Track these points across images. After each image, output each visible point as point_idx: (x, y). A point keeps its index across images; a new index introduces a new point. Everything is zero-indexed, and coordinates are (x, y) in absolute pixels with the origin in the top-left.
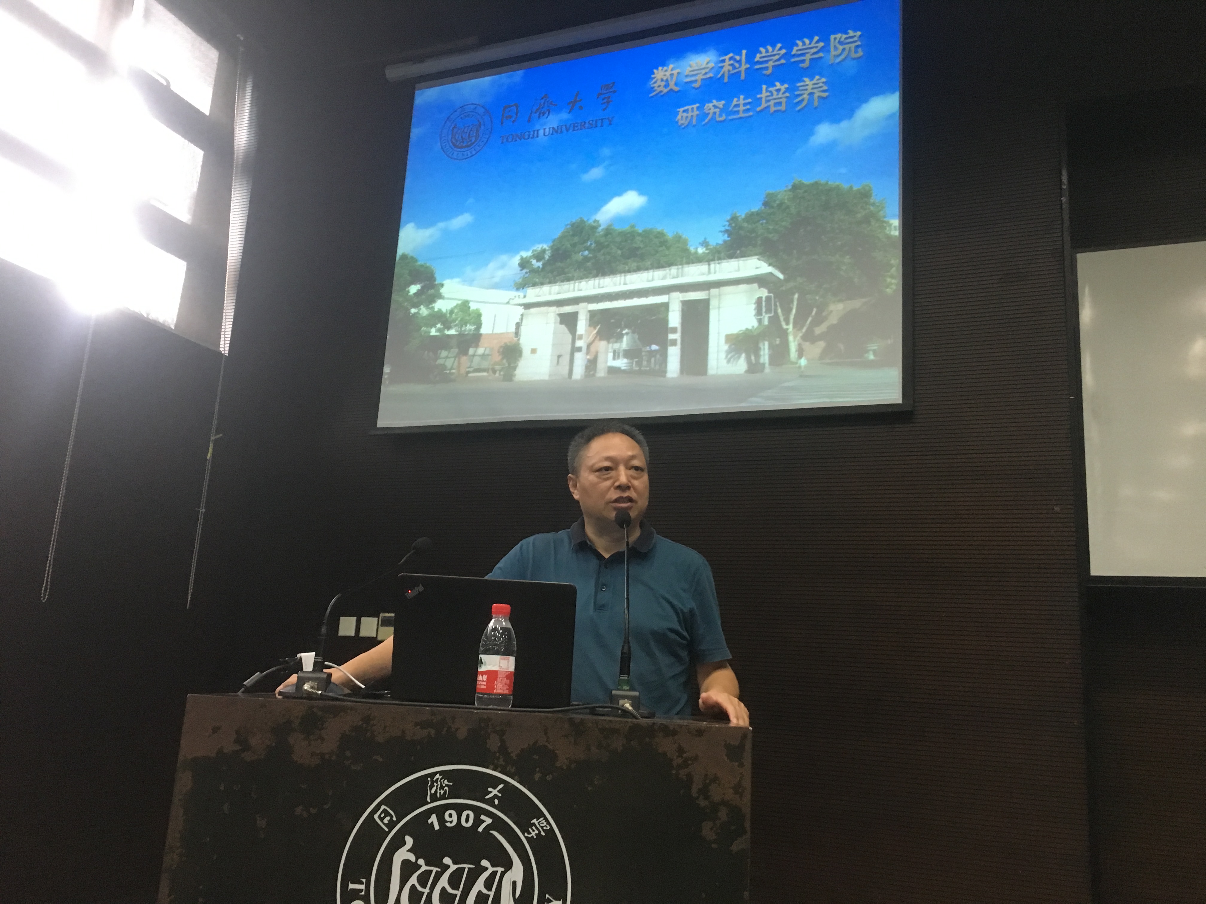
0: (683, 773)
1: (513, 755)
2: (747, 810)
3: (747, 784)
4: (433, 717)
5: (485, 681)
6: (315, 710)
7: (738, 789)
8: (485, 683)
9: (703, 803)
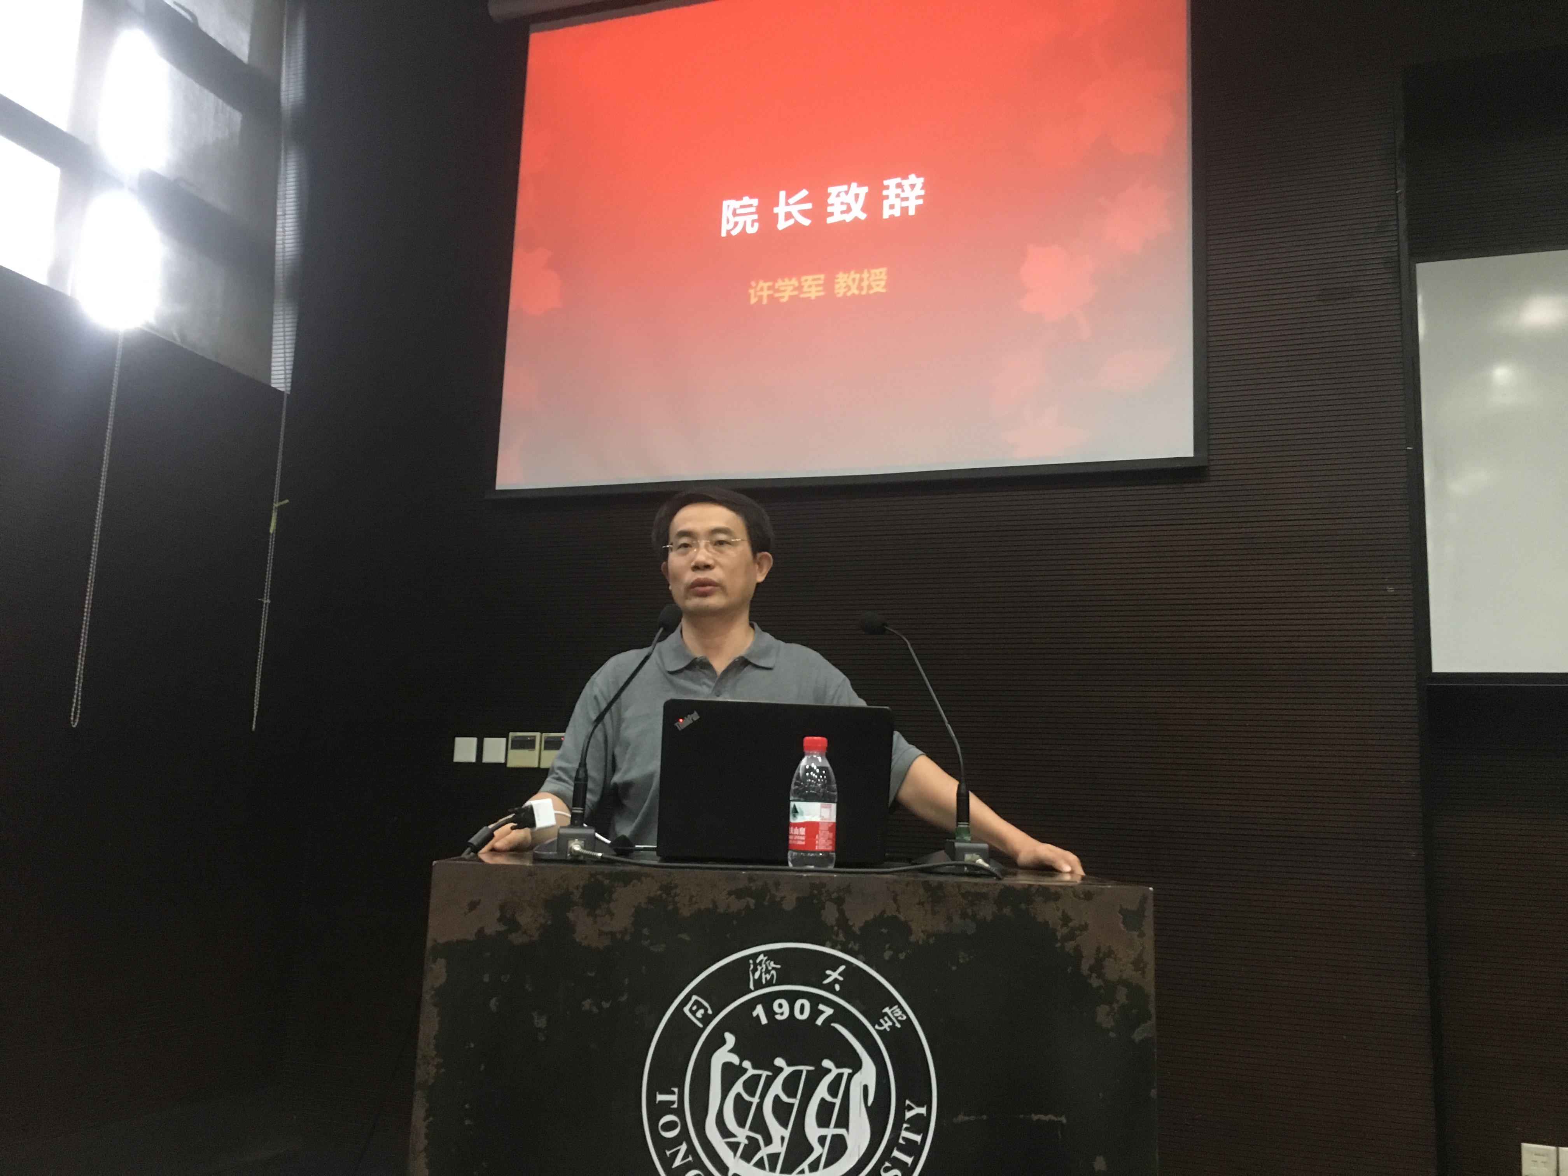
0: (1069, 946)
1: (856, 929)
2: (1150, 989)
3: (1149, 957)
4: (751, 884)
5: (803, 835)
6: (599, 877)
7: (1139, 964)
8: (803, 838)
9: (1095, 982)
